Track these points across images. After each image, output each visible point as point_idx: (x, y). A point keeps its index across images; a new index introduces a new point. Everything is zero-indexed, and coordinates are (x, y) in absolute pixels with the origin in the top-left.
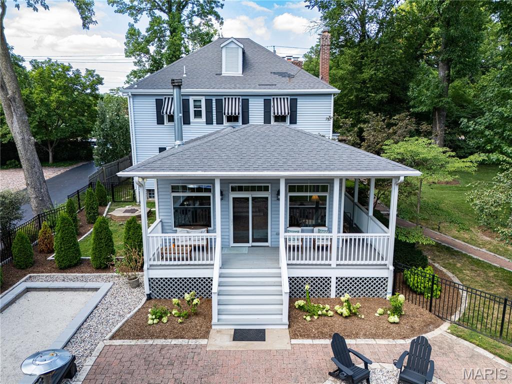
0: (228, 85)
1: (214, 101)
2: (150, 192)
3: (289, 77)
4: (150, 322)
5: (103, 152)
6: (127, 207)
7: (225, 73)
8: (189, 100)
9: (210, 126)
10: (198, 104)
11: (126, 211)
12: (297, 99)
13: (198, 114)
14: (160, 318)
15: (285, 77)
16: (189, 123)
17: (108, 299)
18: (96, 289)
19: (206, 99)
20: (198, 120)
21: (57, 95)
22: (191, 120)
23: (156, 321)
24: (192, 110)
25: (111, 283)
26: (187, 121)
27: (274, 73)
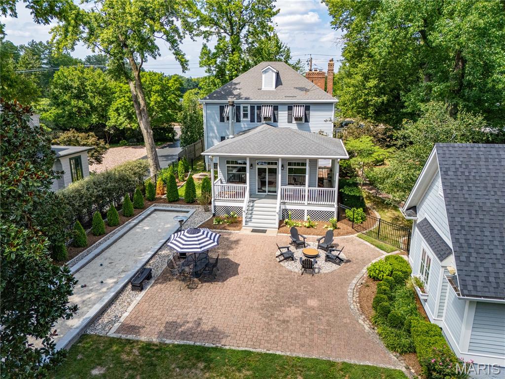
0: (265, 97)
1: (256, 107)
2: (215, 165)
3: (306, 91)
4: (214, 223)
5: (185, 137)
6: (201, 173)
7: (264, 88)
8: (240, 106)
9: (253, 123)
10: (246, 109)
11: (201, 175)
12: (309, 106)
13: (245, 116)
14: (219, 222)
15: (302, 91)
16: (240, 121)
17: (194, 215)
18: (188, 212)
19: (251, 106)
20: (245, 119)
21: (155, 97)
22: (241, 120)
23: (217, 223)
24: (242, 113)
25: (195, 210)
26: (238, 121)
27: (296, 88)
